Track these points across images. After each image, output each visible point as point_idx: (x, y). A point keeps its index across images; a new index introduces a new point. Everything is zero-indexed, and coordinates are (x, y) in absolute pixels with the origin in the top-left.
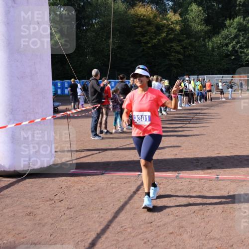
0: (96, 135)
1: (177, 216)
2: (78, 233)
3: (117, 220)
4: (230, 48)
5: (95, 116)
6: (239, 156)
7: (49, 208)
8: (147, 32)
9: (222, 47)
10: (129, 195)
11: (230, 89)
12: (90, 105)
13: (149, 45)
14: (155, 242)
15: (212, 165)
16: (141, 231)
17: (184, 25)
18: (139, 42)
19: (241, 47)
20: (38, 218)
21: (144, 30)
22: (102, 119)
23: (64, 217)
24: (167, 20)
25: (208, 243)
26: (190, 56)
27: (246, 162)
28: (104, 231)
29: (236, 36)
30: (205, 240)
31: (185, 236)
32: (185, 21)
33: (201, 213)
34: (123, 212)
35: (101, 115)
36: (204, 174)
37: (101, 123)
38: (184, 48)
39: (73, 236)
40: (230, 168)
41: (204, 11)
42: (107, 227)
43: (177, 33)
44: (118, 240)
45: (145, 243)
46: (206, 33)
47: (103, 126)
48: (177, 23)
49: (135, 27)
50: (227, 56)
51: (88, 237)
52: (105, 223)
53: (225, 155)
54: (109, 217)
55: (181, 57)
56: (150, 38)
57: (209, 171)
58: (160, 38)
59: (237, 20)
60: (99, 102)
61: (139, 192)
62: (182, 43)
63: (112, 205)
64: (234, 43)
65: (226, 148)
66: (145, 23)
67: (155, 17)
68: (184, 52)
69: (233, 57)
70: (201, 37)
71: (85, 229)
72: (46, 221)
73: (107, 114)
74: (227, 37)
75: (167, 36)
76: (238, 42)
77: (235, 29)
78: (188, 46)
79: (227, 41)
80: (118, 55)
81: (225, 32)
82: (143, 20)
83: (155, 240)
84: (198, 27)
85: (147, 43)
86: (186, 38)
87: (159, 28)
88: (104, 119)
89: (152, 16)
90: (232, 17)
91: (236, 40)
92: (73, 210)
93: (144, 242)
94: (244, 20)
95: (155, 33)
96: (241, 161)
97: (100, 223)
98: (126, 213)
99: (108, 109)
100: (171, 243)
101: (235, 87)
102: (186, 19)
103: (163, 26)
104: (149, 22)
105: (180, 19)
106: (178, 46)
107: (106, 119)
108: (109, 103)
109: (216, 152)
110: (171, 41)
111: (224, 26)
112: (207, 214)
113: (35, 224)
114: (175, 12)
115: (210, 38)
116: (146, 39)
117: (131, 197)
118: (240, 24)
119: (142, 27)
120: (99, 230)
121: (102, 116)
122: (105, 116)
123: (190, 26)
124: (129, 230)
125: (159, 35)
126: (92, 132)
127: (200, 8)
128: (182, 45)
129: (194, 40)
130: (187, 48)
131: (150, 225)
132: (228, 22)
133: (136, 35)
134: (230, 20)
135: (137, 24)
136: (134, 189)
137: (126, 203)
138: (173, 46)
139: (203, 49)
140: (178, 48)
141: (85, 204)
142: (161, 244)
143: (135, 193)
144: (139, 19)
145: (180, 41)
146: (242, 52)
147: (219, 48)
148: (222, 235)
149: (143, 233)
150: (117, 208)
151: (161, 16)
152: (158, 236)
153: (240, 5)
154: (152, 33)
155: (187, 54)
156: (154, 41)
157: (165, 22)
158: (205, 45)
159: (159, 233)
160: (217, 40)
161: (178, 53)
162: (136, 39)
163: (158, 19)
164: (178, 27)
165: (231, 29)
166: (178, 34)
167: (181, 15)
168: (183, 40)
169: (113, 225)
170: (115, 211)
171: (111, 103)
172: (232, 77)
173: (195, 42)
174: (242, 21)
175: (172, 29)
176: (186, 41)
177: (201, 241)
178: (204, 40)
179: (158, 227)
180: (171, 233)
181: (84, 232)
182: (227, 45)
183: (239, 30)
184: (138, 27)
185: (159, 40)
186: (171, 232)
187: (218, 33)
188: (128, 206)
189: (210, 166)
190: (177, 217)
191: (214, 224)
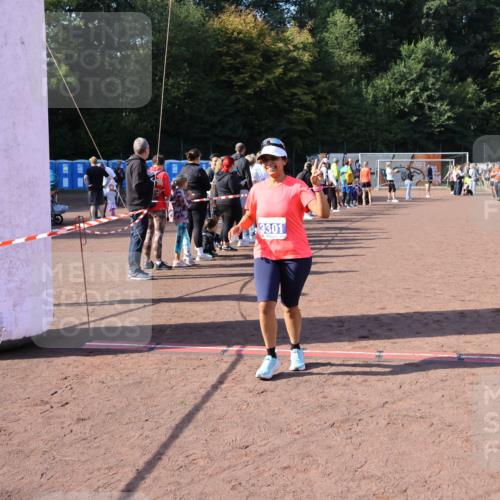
0: (139, 271)
1: (298, 433)
2: (99, 470)
3: (178, 442)
4: (409, 99)
5: (137, 232)
6: (423, 314)
7: (40, 420)
8: (244, 64)
9: (394, 97)
10: (203, 392)
11: (407, 182)
12: (126, 210)
13: (249, 91)
14: (253, 485)
15: (370, 331)
16: (226, 464)
17: (319, 53)
18: (229, 84)
19: (430, 98)
20: (16, 441)
21: (238, 60)
22: (150, 239)
23: (69, 438)
24: (286, 41)
25: (359, 486)
26: (329, 114)
27: (435, 326)
28: (151, 465)
29: (421, 77)
30: (353, 480)
31: (314, 474)
32: (320, 46)
33: (346, 426)
34: (191, 426)
35: (148, 231)
36: (354, 349)
37: (149, 247)
38: (319, 98)
39: (88, 476)
40: (403, 337)
41: (360, 26)
42: (158, 456)
43: (304, 68)
44: (179, 484)
45: (233, 488)
46: (362, 69)
47: (154, 253)
48: (305, 48)
49: (221, 54)
50: (403, 115)
51: (118, 477)
52: (154, 449)
53: (394, 311)
54: (162, 436)
55: (313, 116)
56: (251, 77)
57: (364, 343)
58: (270, 77)
59: (422, 44)
60: (145, 204)
61: (223, 386)
62: (315, 88)
63: (168, 412)
64: (417, 90)
65: (398, 297)
66: (240, 46)
67: (261, 34)
68: (320, 106)
69: (415, 118)
70: (351, 77)
71: (112, 462)
72: (32, 447)
73: (161, 230)
74: (403, 77)
75: (284, 74)
76: (425, 89)
77: (419, 62)
78: (326, 94)
79: (403, 86)
80: (187, 111)
81: (400, 68)
82: (237, 40)
83: (252, 481)
84: (347, 57)
85: (245, 86)
86: (323, 79)
87: (269, 57)
88: (156, 238)
89: (255, 33)
90: (413, 38)
91: (421, 84)
92: (88, 424)
93: (230, 486)
94: (436, 45)
95: (260, 66)
96: (427, 324)
97: (144, 448)
98: (195, 427)
99: (163, 218)
100: (285, 486)
101: (417, 178)
102: (322, 40)
103: (277, 53)
104: (250, 45)
105: (311, 40)
106: (305, 94)
107: (160, 238)
108: (165, 206)
109: (378, 306)
110: (293, 83)
111: (396, 56)
112: (358, 429)
113: (10, 453)
114: (302, 26)
115: (369, 79)
116: (243, 80)
117: (207, 396)
118: (428, 53)
119: (236, 55)
120: (141, 464)
121: (152, 233)
122: (157, 234)
123: (331, 55)
124: (202, 462)
125: (269, 70)
126: (131, 264)
127: (352, 20)
128: (314, 93)
129: (338, 83)
130: (325, 98)
131: (243, 451)
132: (405, 49)
133: (223, 70)
134: (410, 44)
135: (225, 49)
136: (213, 379)
137: (197, 409)
138: (296, 94)
139: (355, 101)
140: (307, 99)
141: (113, 410)
142: (266, 489)
143: (215, 387)
144: (229, 39)
145: (310, 84)
146: (431, 109)
147: (386, 99)
148: (387, 470)
149: (229, 467)
150: (178, 417)
151: (273, 33)
152: (259, 474)
153: (428, 15)
154: (254, 67)
155: (325, 109)
156: (259, 83)
157: (281, 45)
158: (359, 94)
159: (261, 469)
160: (383, 82)
161: (306, 107)
162: (223, 78)
163: (268, 40)
164: (306, 57)
165: (411, 62)
166: (307, 70)
167: (312, 32)
168: (317, 83)
169: (171, 452)
170: (173, 424)
171: (171, 207)
172: (413, 157)
173: (341, 86)
174: (432, 46)
175: (295, 60)
176: (322, 84)
177: (345, 483)
178: (358, 83)
179: (261, 455)
180: (286, 468)
181: (110, 469)
182: (402, 93)
183: (427, 65)
184: (227, 54)
185: (268, 80)
186: (285, 465)
187: (386, 69)
188: (200, 415)
189: (365, 334)
190: (297, 436)
191: (370, 449)
